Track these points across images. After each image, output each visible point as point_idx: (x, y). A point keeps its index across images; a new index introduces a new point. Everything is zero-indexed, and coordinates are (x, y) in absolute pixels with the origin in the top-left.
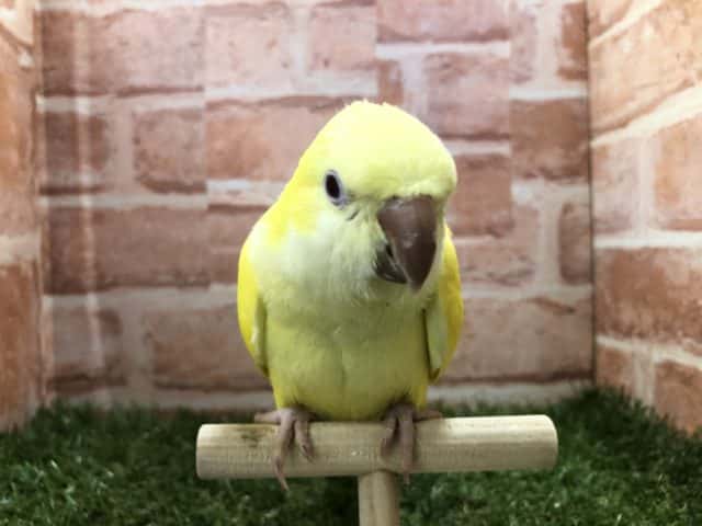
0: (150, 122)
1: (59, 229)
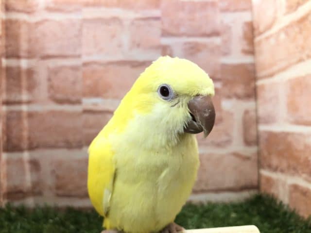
1: (11, 121)
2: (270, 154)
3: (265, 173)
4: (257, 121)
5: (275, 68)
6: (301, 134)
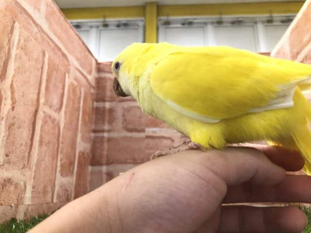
0: (129, 110)
1: (96, 144)
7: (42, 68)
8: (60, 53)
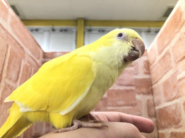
2: (161, 120)
3: (160, 131)
4: (154, 105)
5: (158, 78)
6: (170, 106)
7: (6, 55)
8: (19, 46)
